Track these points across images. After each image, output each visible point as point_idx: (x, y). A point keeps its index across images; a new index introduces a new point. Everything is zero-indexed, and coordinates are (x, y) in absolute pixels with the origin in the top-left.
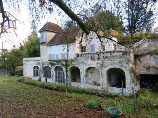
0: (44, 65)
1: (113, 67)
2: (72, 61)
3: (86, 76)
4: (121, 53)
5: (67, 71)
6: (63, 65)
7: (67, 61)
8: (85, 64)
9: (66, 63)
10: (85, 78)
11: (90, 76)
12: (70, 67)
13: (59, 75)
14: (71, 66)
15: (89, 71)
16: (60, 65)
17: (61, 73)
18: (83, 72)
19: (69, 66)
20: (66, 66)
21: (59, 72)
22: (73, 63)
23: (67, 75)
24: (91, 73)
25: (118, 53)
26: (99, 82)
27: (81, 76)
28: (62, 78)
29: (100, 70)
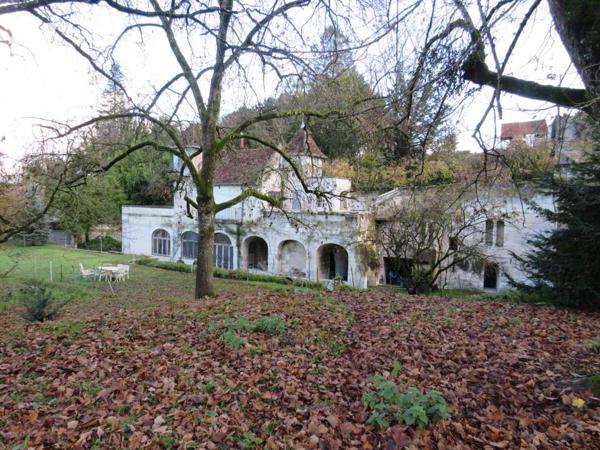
0: (183, 228)
1: (329, 242)
2: (252, 224)
3: (280, 257)
4: (344, 218)
5: (239, 245)
6: (232, 232)
7: (239, 224)
8: (278, 233)
9: (238, 229)
10: (276, 261)
11: (287, 257)
12: (245, 238)
13: (220, 252)
14: (249, 235)
15: (286, 247)
16: (223, 232)
17: (226, 248)
18: (272, 248)
19: (245, 234)
20: (239, 234)
21: (220, 248)
22: (254, 230)
23: (239, 253)
24: (290, 251)
25: (339, 217)
26: (305, 271)
27: (269, 256)
28: (226, 261)
29: (306, 247)
